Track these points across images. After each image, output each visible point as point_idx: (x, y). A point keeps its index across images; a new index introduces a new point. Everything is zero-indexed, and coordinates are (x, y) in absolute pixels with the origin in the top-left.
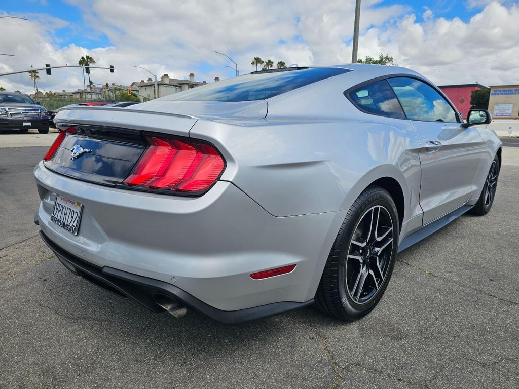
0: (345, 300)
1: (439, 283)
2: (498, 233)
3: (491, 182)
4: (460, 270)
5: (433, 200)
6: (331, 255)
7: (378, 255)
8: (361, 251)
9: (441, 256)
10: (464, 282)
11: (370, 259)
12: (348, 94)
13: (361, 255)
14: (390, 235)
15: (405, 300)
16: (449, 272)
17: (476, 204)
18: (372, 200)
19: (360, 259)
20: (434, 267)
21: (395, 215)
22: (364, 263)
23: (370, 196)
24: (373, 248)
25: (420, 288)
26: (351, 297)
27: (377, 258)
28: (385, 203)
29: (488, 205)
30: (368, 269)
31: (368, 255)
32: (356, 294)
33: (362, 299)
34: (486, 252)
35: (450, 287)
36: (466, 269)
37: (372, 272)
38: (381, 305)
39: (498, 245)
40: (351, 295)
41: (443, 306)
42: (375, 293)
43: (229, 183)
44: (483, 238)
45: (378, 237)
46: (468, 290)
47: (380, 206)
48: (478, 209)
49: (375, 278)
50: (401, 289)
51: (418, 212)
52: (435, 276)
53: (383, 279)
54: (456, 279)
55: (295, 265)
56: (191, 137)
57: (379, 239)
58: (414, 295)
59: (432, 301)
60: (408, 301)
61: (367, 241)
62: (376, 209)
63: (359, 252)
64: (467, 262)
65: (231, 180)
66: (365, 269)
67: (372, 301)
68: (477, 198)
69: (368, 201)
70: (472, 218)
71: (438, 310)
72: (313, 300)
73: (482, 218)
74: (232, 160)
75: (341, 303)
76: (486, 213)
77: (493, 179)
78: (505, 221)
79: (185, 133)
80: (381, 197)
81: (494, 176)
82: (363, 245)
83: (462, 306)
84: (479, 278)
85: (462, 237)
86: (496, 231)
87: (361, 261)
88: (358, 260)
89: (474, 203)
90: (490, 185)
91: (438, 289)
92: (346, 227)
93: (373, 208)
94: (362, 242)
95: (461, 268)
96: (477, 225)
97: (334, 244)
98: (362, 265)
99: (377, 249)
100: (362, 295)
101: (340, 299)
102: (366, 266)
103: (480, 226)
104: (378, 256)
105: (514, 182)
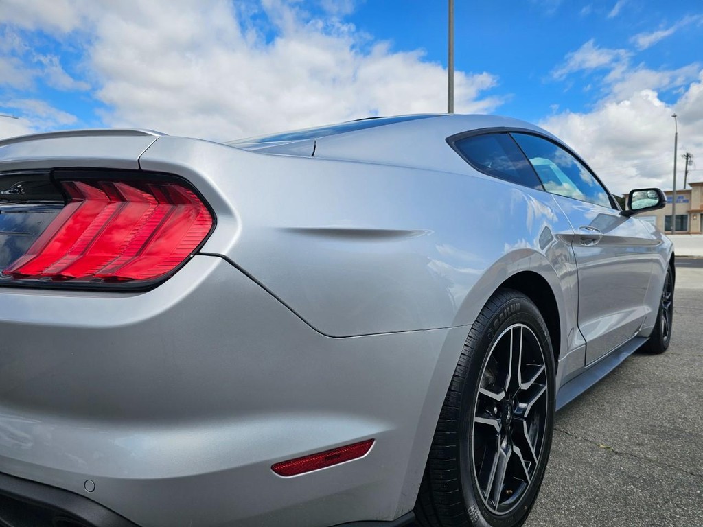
0: (474, 511)
1: (627, 465)
2: (693, 379)
3: (666, 303)
4: (655, 440)
5: (599, 322)
6: (443, 417)
7: (526, 416)
8: (495, 409)
9: (618, 418)
10: (667, 460)
11: (512, 425)
12: (453, 143)
13: (496, 417)
14: (541, 380)
15: (576, 501)
16: (638, 444)
17: (651, 336)
18: (509, 313)
19: (495, 423)
20: (610, 437)
21: (547, 343)
22: (503, 432)
23: (504, 305)
24: (516, 404)
25: (597, 475)
26: (485, 502)
27: (525, 422)
28: (530, 321)
29: (665, 338)
30: (509, 444)
31: (508, 417)
32: (492, 496)
33: (505, 503)
34: (686, 409)
35: (648, 471)
36: (664, 438)
37: (517, 450)
38: (536, 512)
39: (699, 396)
40: (485, 498)
41: (645, 507)
42: (523, 490)
43: (220, 259)
44: (672, 387)
45: (522, 383)
46: (679, 476)
47: (522, 326)
48: (654, 343)
49: (523, 461)
50: (565, 478)
51: (577, 342)
52: (616, 453)
53: (537, 462)
54: (652, 455)
55: (372, 441)
56: (143, 168)
57: (524, 386)
58: (591, 490)
59: (625, 499)
60: (582, 501)
61: (505, 390)
62: (517, 330)
63: (492, 411)
64: (661, 426)
65: (224, 253)
66: (504, 444)
67: (522, 505)
68: (651, 326)
69: (504, 314)
70: (647, 358)
71: (640, 518)
72: (413, 514)
73: (661, 358)
74: (227, 211)
75: (467, 516)
76: (665, 349)
77: (667, 297)
78: (695, 360)
79: (131, 162)
80: (523, 309)
81: (668, 294)
82: (500, 397)
83: (678, 506)
84: (689, 453)
85: (641, 386)
86: (688, 375)
87: (498, 429)
88: (493, 426)
89: (648, 334)
90: (666, 308)
91: (629, 477)
92: (468, 361)
93: (511, 328)
94: (498, 392)
95: (654, 437)
96: (658, 367)
97: (448, 395)
98: (500, 436)
99: (522, 405)
100: (504, 497)
101: (464, 508)
102: (506, 437)
103: (661, 368)
104: (525, 419)
105: (687, 309)
